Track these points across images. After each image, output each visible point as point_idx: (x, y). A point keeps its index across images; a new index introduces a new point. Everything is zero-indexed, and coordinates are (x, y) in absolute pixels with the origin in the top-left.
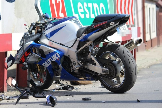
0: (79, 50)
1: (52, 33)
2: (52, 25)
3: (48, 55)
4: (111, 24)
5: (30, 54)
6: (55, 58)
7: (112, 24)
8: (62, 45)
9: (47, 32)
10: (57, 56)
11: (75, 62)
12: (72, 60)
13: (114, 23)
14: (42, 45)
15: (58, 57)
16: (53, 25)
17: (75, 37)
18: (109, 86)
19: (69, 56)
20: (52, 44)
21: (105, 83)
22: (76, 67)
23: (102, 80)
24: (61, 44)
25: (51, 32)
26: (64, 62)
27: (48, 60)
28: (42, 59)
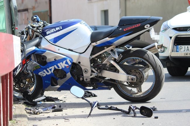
2: (60, 28)
7: (147, 26)
8: (72, 51)
12: (83, 68)
13: (149, 25)
16: (61, 28)
17: (89, 41)
18: (129, 95)
20: (59, 50)
21: (124, 92)
26: (72, 70)
27: (50, 68)
28: (40, 67)
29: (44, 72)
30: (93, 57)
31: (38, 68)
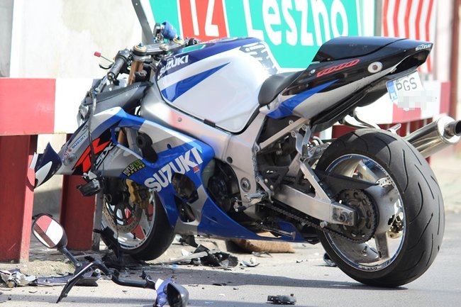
0: (264, 145)
1: (183, 87)
2: (184, 60)
3: (164, 153)
4: (370, 69)
5: (108, 146)
6: (185, 164)
7: (375, 68)
8: (213, 125)
9: (167, 82)
10: (192, 158)
11: (248, 181)
12: (239, 176)
13: (379, 65)
14: (146, 122)
15: (196, 162)
16: (187, 61)
17: (253, 103)
18: (351, 263)
19: (230, 159)
20: (180, 120)
21: (339, 253)
22: (250, 198)
23: (331, 242)
24: (206, 122)
25: (179, 83)
26: (214, 178)
27: (164, 169)
28: (143, 166)
29: (156, 181)
30: (262, 148)
31: (140, 167)
